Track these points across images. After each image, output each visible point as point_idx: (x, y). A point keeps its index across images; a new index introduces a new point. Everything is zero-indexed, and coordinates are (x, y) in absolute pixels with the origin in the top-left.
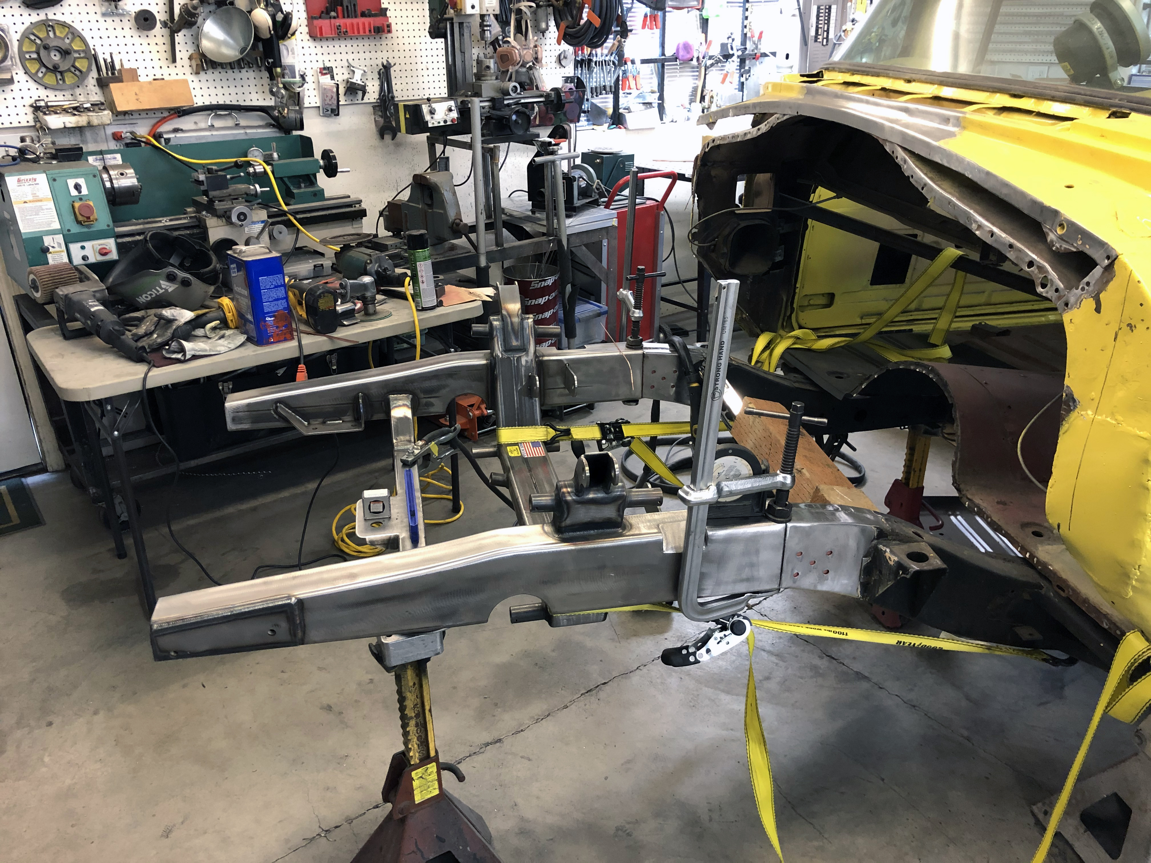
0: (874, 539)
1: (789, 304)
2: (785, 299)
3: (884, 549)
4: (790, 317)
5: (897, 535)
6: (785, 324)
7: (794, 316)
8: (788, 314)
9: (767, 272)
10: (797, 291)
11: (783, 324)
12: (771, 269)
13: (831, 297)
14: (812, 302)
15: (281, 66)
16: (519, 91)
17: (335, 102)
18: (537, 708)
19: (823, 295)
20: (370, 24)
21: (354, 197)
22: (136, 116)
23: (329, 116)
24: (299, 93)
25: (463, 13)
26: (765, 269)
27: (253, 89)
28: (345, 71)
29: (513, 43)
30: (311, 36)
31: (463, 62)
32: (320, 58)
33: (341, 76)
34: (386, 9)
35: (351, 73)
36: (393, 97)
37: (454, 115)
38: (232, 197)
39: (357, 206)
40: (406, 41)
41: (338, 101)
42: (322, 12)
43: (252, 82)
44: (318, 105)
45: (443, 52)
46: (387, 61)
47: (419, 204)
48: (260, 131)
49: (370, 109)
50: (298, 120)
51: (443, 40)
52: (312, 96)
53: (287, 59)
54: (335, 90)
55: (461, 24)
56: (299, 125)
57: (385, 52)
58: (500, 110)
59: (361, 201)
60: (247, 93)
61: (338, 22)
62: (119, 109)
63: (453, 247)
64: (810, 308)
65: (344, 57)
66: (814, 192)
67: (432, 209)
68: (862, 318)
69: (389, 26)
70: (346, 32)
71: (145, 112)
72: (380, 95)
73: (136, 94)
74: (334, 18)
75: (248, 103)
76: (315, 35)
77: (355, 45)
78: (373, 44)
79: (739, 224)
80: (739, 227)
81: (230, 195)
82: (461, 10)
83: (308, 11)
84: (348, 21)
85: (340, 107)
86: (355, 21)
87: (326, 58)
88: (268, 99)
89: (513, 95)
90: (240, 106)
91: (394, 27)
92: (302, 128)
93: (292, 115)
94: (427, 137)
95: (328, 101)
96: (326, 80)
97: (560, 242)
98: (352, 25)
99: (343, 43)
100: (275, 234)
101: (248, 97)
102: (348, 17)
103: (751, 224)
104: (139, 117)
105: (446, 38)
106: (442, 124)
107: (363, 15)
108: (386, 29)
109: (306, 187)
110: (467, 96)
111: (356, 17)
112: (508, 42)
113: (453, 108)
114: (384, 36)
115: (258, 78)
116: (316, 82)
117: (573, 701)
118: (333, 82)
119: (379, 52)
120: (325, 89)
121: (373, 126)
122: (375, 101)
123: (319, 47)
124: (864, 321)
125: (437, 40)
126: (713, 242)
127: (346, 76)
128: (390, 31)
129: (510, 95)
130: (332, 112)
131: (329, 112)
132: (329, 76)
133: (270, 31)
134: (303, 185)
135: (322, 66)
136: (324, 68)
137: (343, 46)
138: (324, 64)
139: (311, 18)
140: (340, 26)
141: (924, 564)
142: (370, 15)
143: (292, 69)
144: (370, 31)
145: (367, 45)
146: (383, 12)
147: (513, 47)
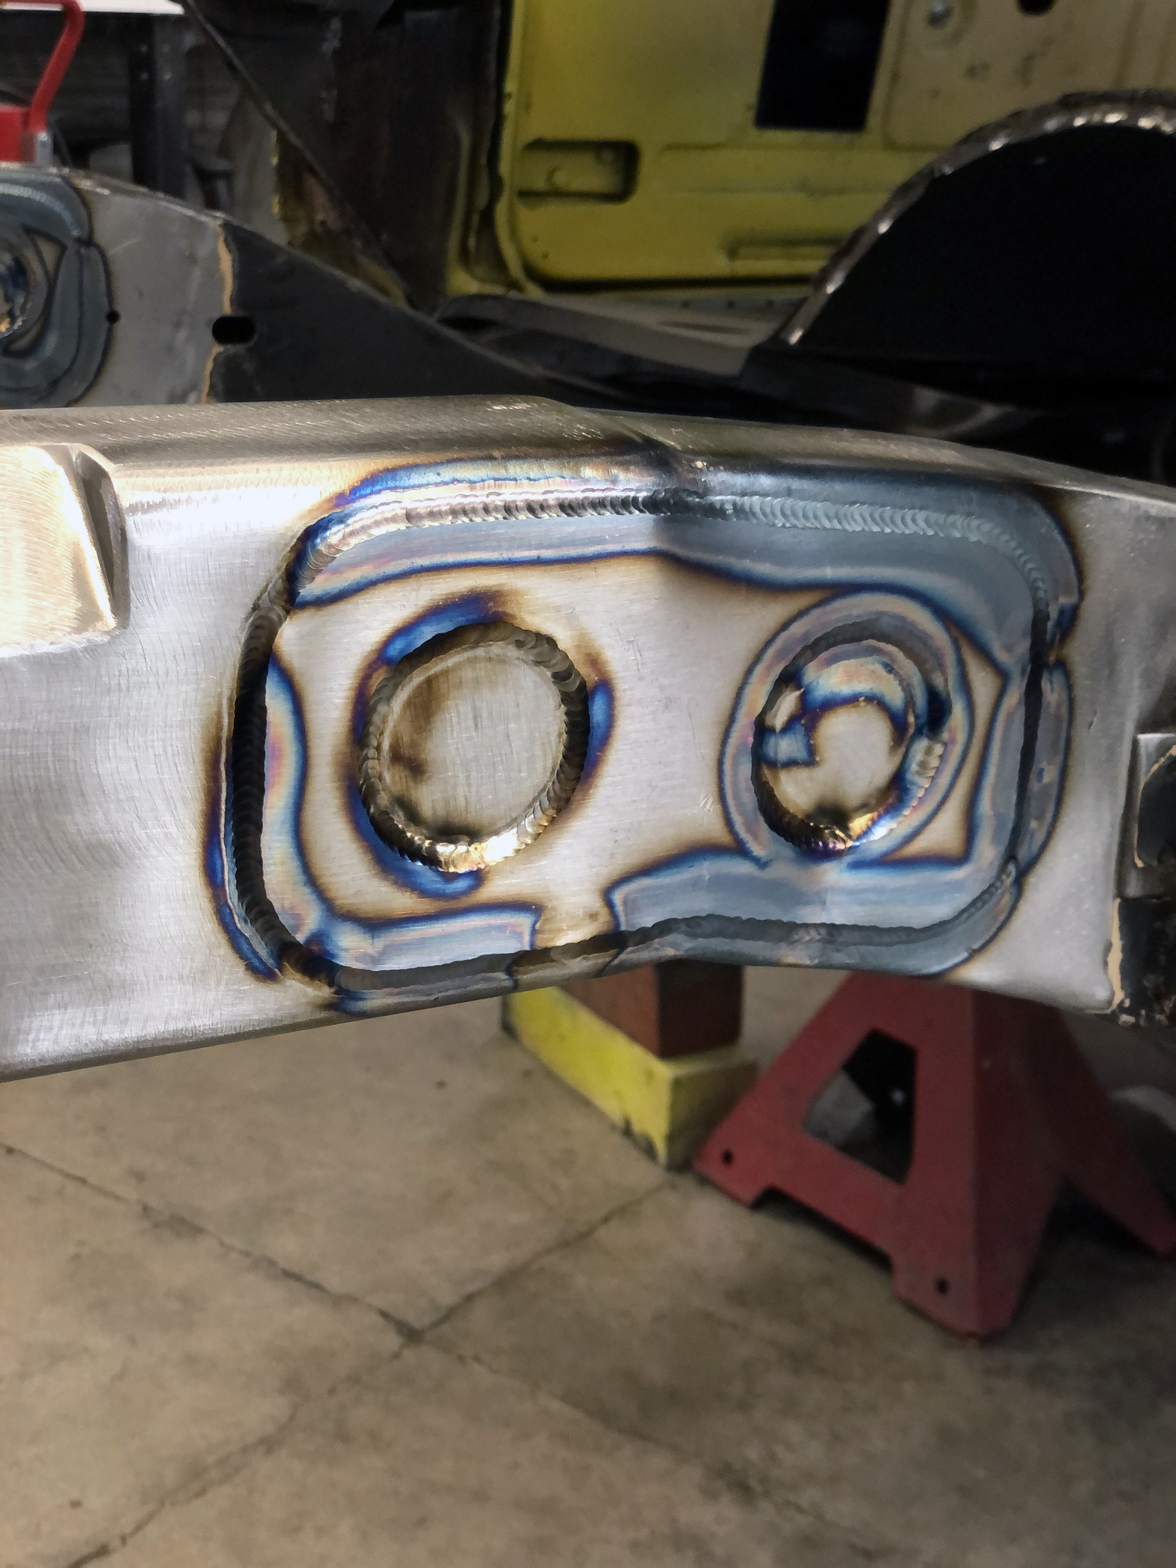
1: (483, 161)
13: (628, 156)
19: (595, 145)
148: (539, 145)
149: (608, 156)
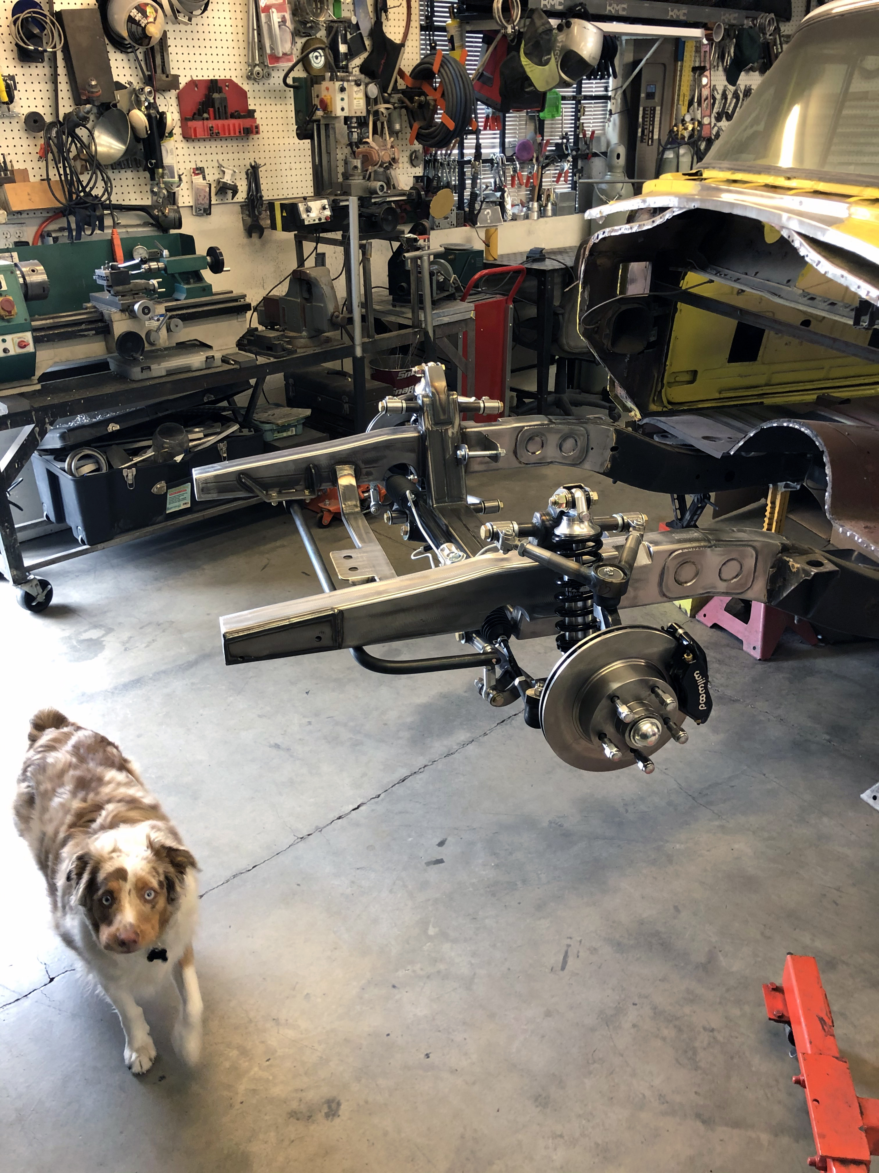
0: (779, 553)
1: (660, 379)
2: (656, 376)
3: (788, 559)
4: (660, 391)
5: (797, 548)
6: (656, 399)
7: (663, 391)
8: (659, 389)
9: (643, 352)
10: (667, 368)
11: (654, 399)
12: (646, 348)
13: (695, 373)
14: (677, 379)
15: (163, 167)
16: (385, 190)
17: (208, 202)
18: (462, 736)
19: (687, 372)
20: (240, 125)
21: (237, 292)
22: (24, 215)
23: (201, 215)
24: (174, 193)
25: (333, 115)
26: (640, 348)
27: (131, 189)
28: (216, 171)
29: (373, 144)
30: (184, 137)
31: (329, 162)
32: (193, 158)
33: (212, 176)
34: (254, 111)
35: (221, 173)
36: (261, 197)
37: (328, 213)
38: (134, 292)
39: (242, 300)
40: (271, 141)
41: (210, 201)
42: (195, 114)
43: (130, 182)
44: (191, 204)
45: (310, 152)
46: (255, 162)
47: (297, 298)
48: (140, 229)
49: (238, 208)
50: (177, 219)
51: (309, 141)
52: (186, 196)
53: (168, 160)
54: (208, 189)
55: (327, 126)
56: (177, 223)
57: (251, 153)
58: (367, 208)
59: (245, 296)
60: (126, 193)
61: (211, 123)
62: (14, 209)
63: (328, 340)
64: (677, 384)
65: (215, 157)
66: (683, 279)
67: (311, 302)
68: (720, 393)
69: (257, 127)
70: (218, 133)
71: (33, 212)
72: (248, 194)
73: (29, 194)
74: (207, 119)
75: (126, 203)
76: (187, 137)
77: (224, 146)
78: (240, 145)
79: (620, 308)
80: (621, 310)
81: (132, 290)
82: (331, 112)
83: (181, 112)
84: (220, 122)
85: (212, 207)
86: (226, 122)
87: (198, 158)
88: (145, 199)
89: (380, 193)
90: (121, 205)
91: (261, 128)
92: (180, 226)
93: (172, 215)
94: (295, 235)
95: (201, 201)
96: (198, 180)
97: (426, 333)
98: (224, 125)
99: (213, 144)
100: (172, 327)
101: (126, 197)
102: (220, 118)
103: (629, 307)
104: (27, 216)
105: (311, 138)
106: (317, 221)
107: (233, 116)
108: (254, 130)
109: (195, 283)
110: (336, 195)
111: (226, 119)
112: (367, 143)
113: (327, 207)
114: (251, 136)
115: (136, 178)
116: (189, 182)
117: (491, 730)
118: (205, 181)
119: (246, 153)
120: (198, 189)
121: (241, 224)
122: (243, 200)
123: (191, 148)
124: (722, 396)
125: (304, 141)
126: (597, 325)
127: (217, 176)
128: (257, 133)
129: (377, 194)
130: (204, 211)
131: (202, 212)
132: (201, 176)
133: (147, 131)
134: (192, 281)
135: (195, 167)
136: (197, 169)
137: (213, 147)
138: (196, 165)
139: (184, 120)
140: (212, 127)
141: (821, 568)
142: (239, 117)
143: (171, 169)
144: (240, 132)
145: (235, 145)
146: (251, 114)
147: (372, 147)
148: (674, 373)
149: (690, 373)
